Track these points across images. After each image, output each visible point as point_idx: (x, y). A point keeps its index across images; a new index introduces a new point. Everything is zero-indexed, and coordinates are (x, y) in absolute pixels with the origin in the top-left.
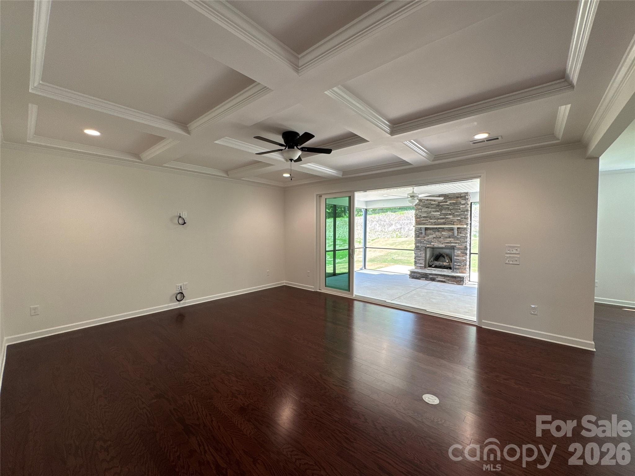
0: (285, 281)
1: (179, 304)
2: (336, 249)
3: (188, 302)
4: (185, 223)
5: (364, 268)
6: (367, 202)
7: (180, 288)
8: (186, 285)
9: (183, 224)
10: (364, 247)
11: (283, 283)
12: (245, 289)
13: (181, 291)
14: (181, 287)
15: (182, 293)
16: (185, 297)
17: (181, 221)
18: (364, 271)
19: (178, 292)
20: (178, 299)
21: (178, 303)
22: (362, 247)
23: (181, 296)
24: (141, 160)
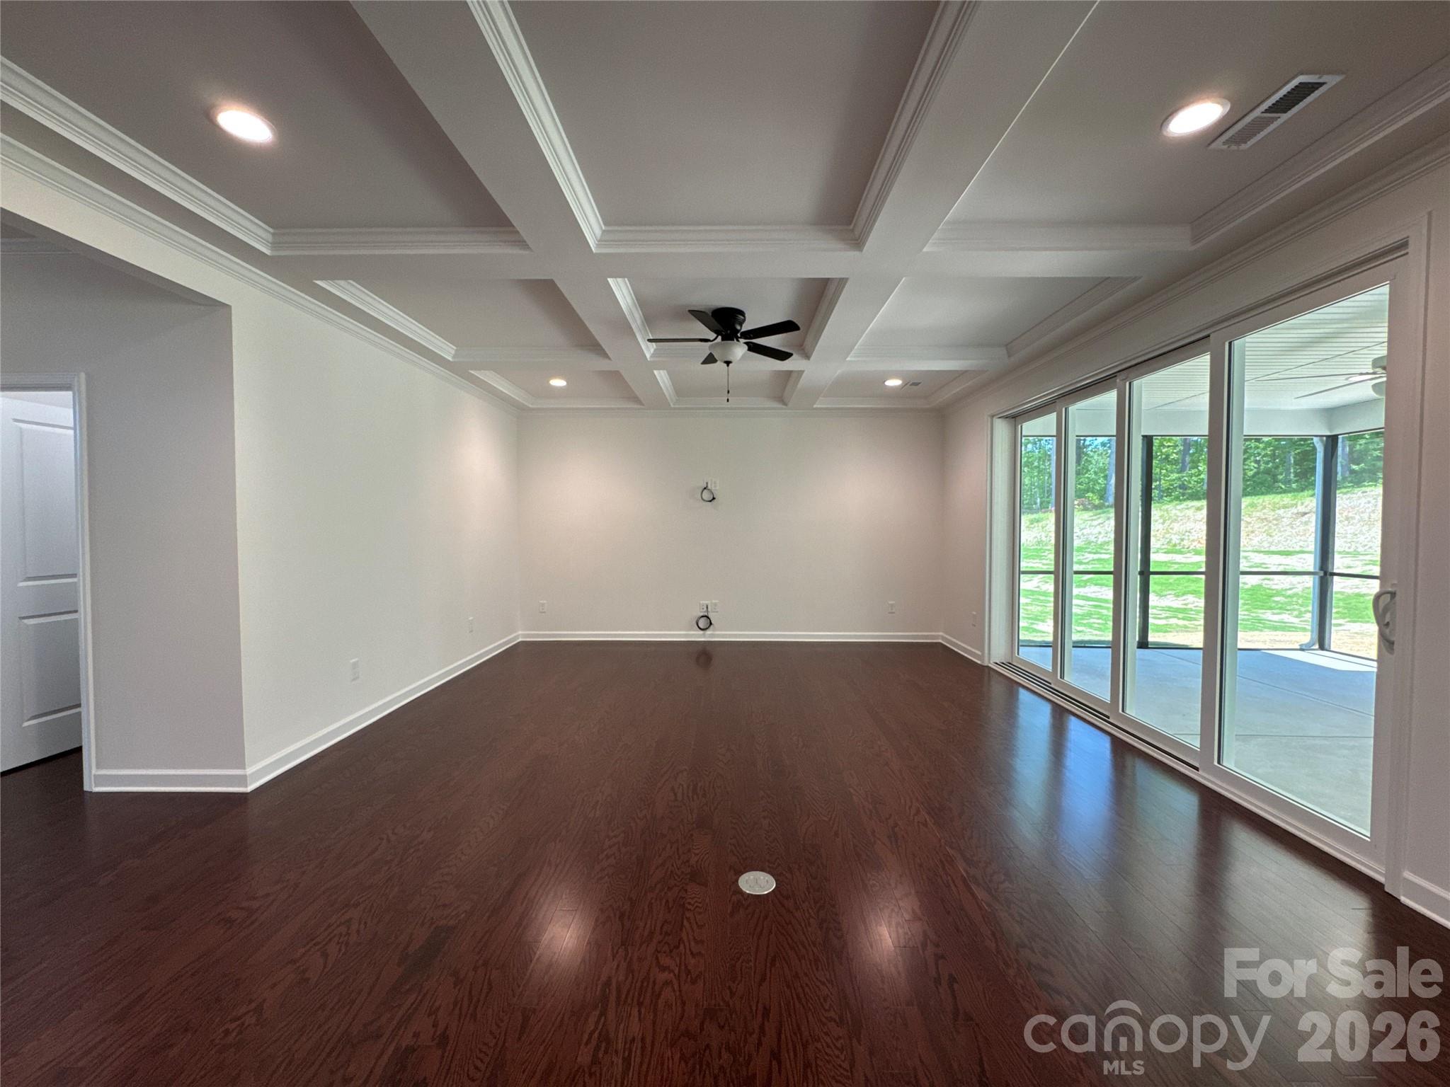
0: (941, 634)
1: (704, 636)
2: (1151, 570)
3: (717, 635)
4: (714, 498)
5: (1317, 646)
6: (1330, 413)
7: (705, 609)
8: (715, 605)
9: (710, 501)
10: (1317, 570)
11: (937, 637)
12: (832, 633)
13: (706, 614)
14: (707, 608)
15: (708, 617)
16: (712, 626)
17: (706, 495)
18: (1316, 658)
19: (702, 614)
20: (702, 627)
21: (701, 632)
22: (1311, 569)
23: (706, 622)
24: (643, 405)
